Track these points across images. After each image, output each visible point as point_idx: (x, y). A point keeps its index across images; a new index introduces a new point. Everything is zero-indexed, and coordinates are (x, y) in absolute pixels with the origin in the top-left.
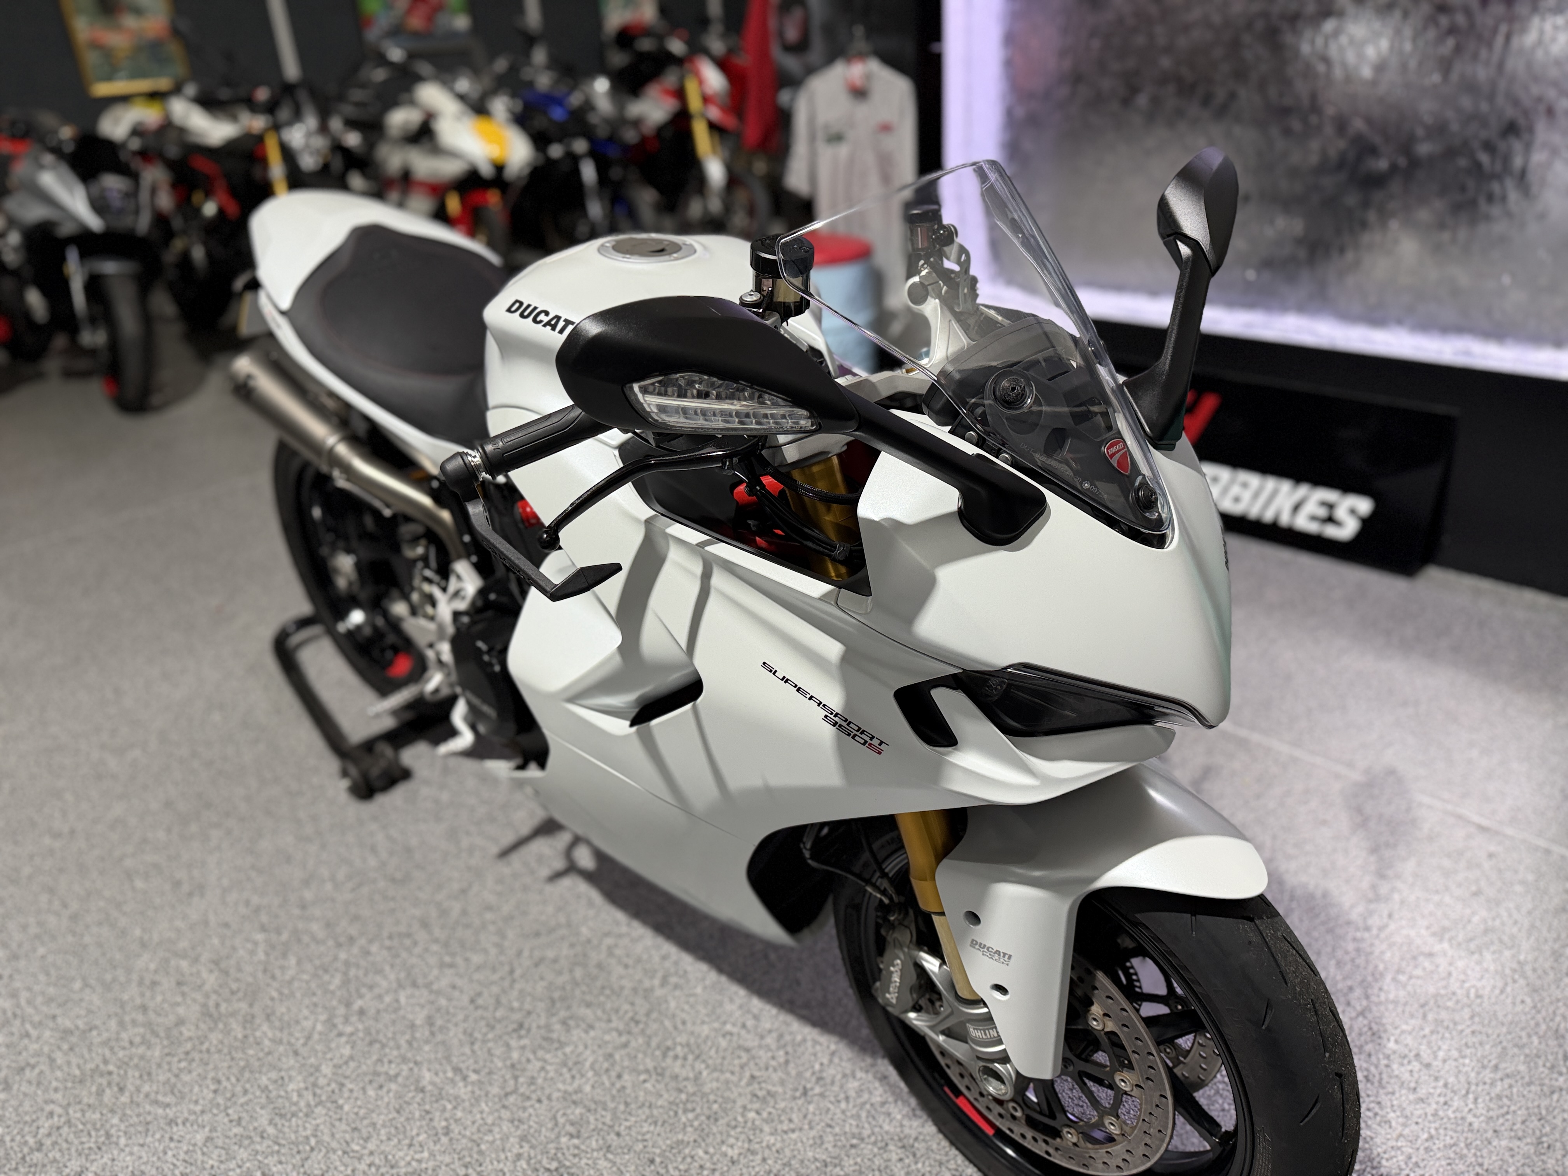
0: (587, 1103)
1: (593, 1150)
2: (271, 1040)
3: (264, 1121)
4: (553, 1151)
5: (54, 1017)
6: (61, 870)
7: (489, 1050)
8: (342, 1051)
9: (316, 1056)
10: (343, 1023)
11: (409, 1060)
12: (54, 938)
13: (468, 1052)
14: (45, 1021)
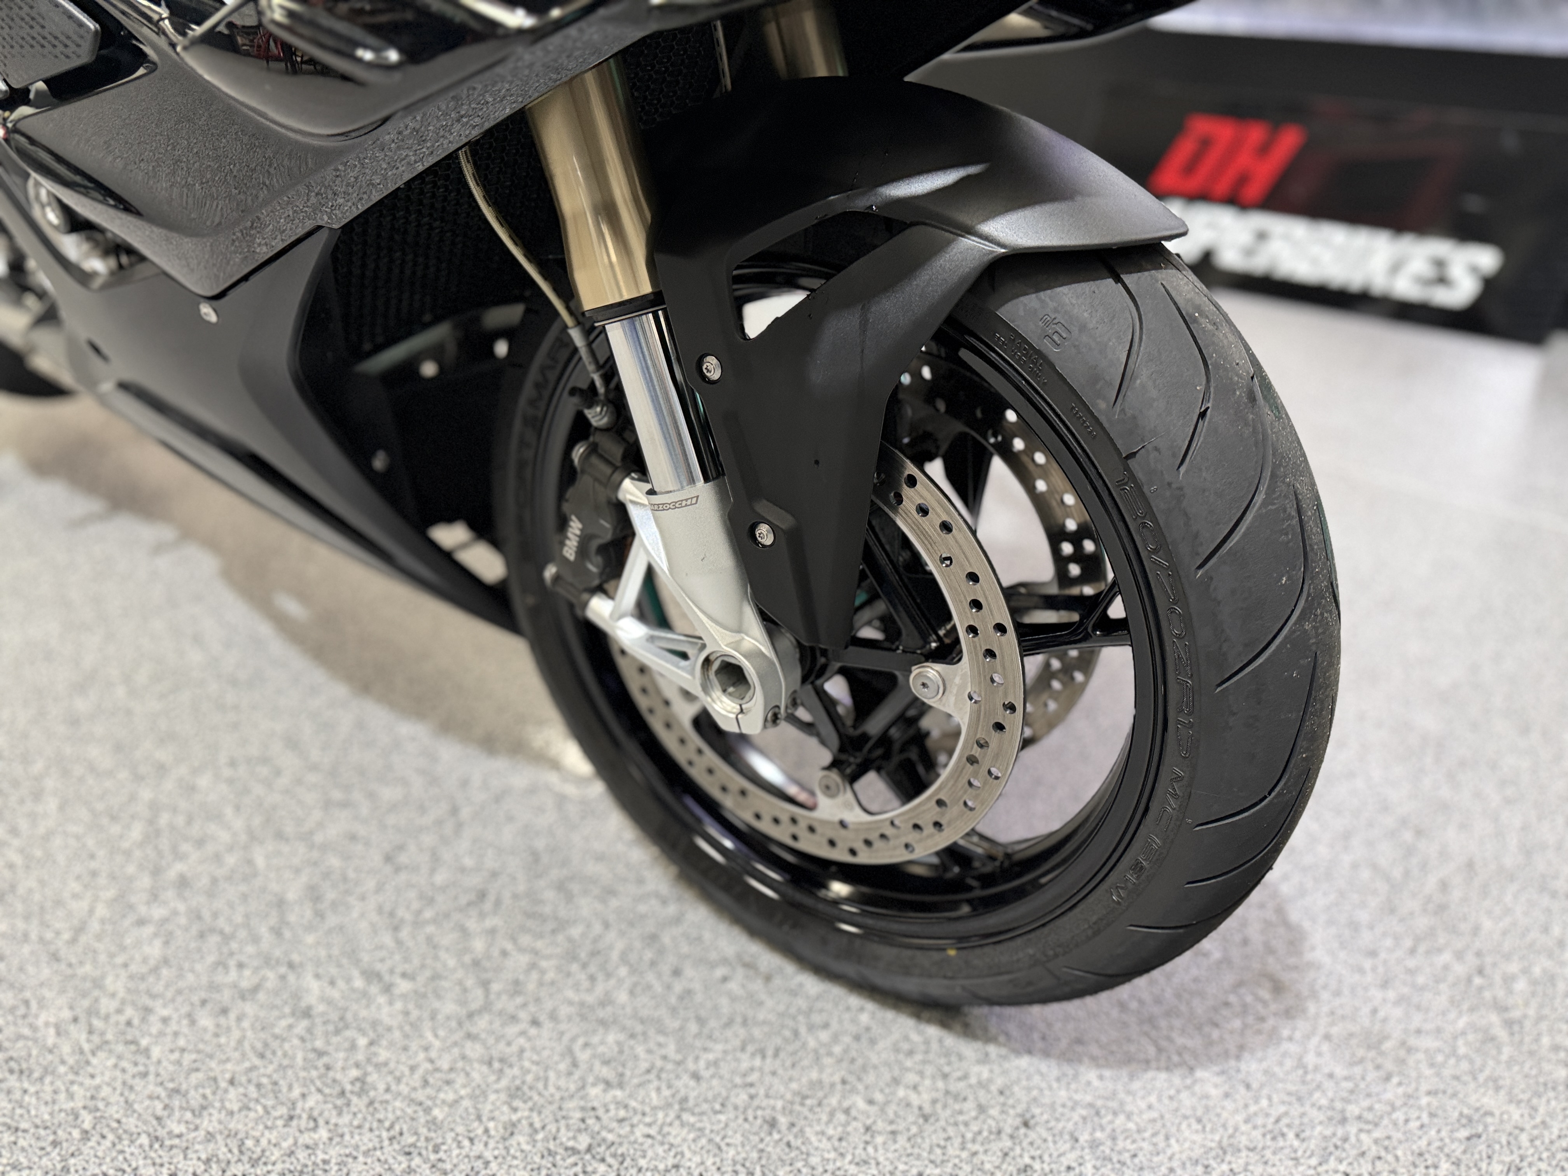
0: (628, 1023)
1: (654, 1109)
4: (578, 1115)
7: (429, 939)
8: (147, 949)
9: (95, 961)
10: (148, 903)
11: (278, 962)
13: (390, 943)
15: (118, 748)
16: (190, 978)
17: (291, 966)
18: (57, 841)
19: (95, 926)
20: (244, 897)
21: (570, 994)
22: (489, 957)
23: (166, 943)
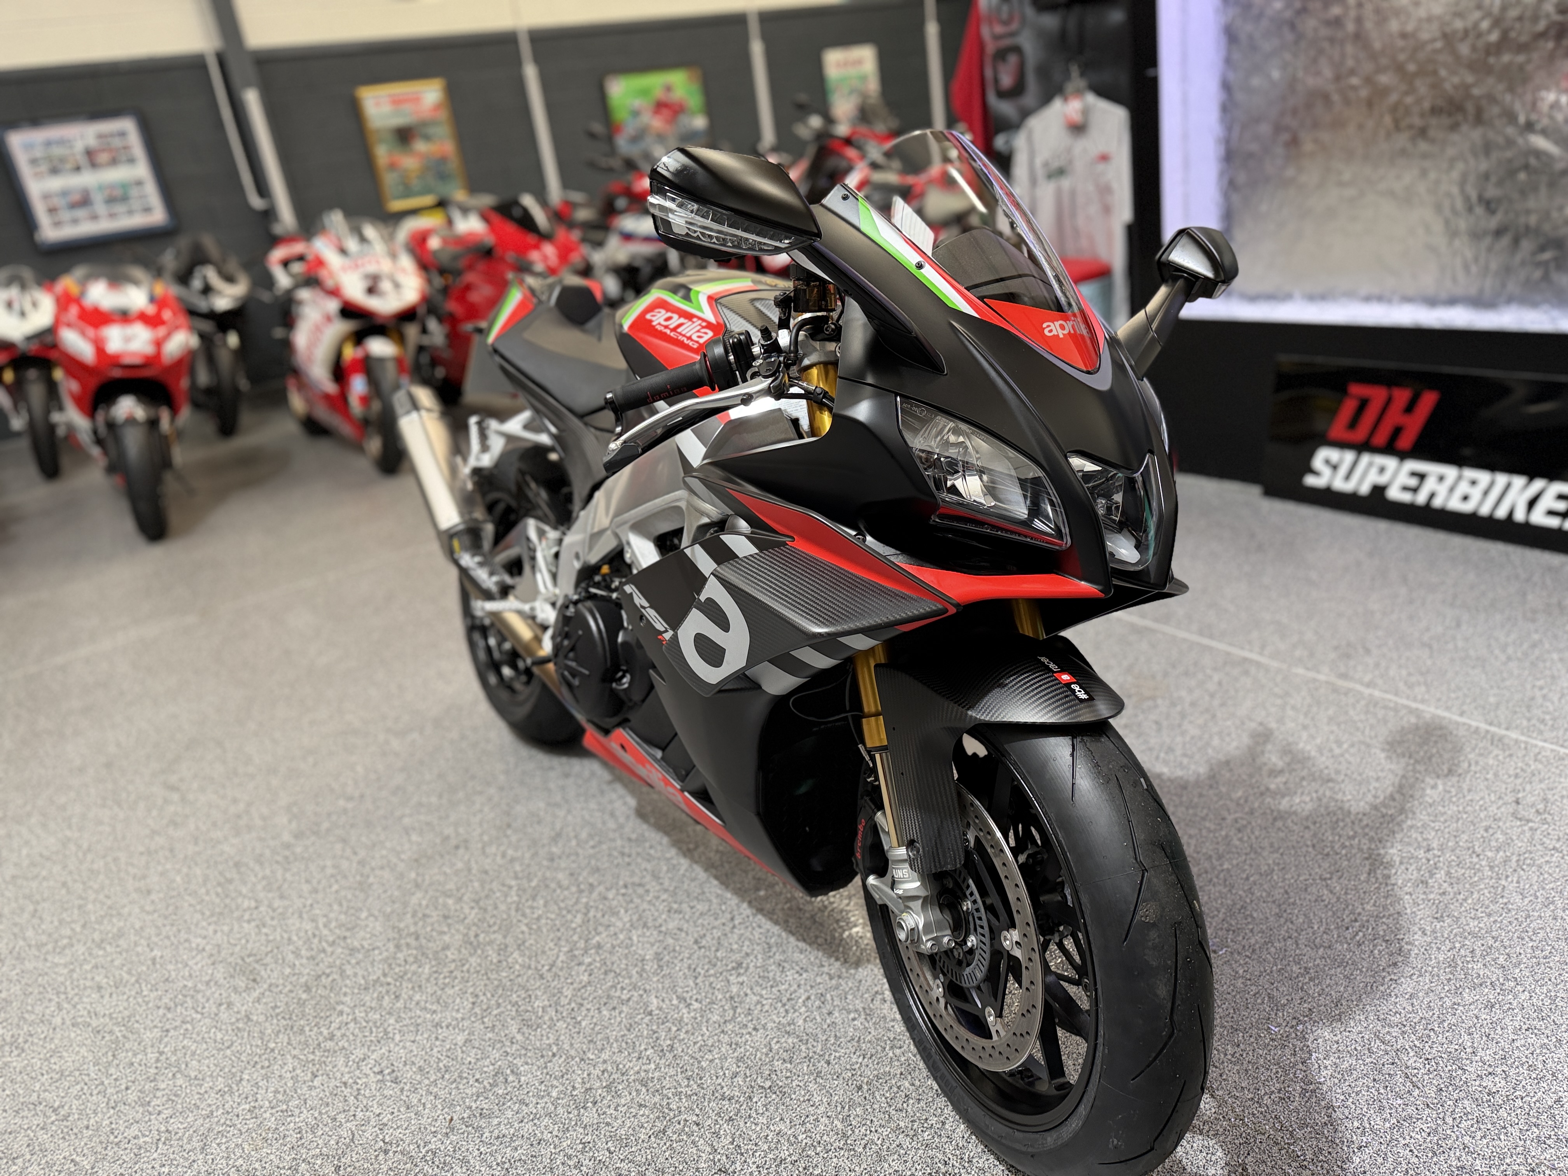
2: (521, 965)
3: (514, 1029)
5: (345, 938)
6: (352, 826)
7: (711, 984)
8: (582, 977)
9: (559, 980)
10: (583, 955)
11: (639, 988)
12: (345, 877)
13: (691, 983)
14: (337, 941)
15: (572, 875)
16: (600, 992)
17: (645, 991)
18: (543, 921)
19: (559, 964)
20: (626, 957)
21: (774, 1017)
22: (739, 996)
23: (590, 975)
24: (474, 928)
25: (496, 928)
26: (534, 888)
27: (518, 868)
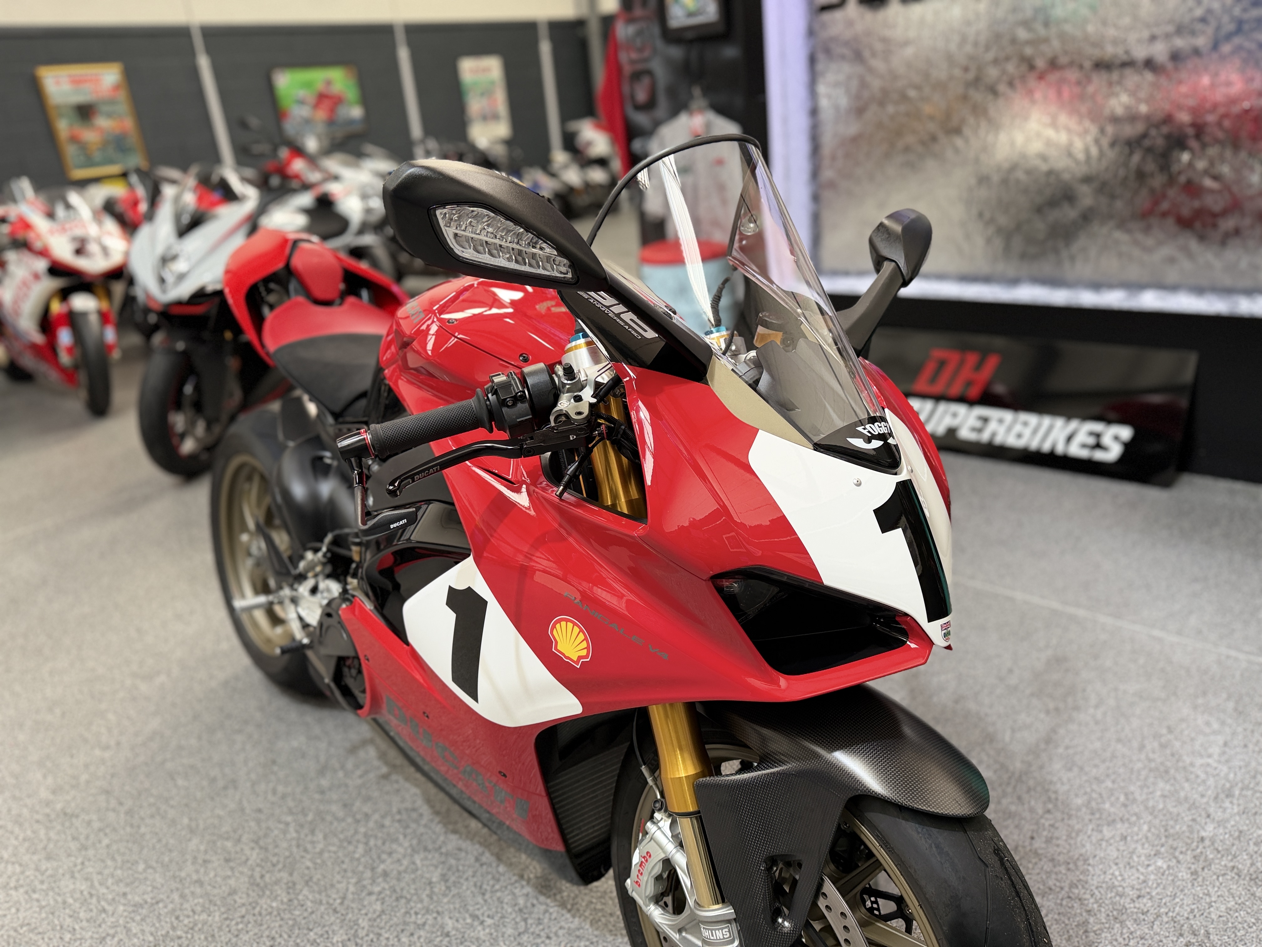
2: (312, 902)
5: (125, 894)
7: (499, 899)
8: (374, 907)
9: (353, 912)
10: (371, 884)
11: (433, 912)
12: (115, 830)
13: (481, 901)
14: (117, 898)
15: (345, 806)
16: (395, 919)
17: (438, 913)
18: (326, 855)
19: (350, 896)
20: (414, 880)
21: (563, 924)
22: (526, 907)
23: (383, 903)
24: (258, 869)
25: (280, 866)
26: (311, 823)
27: (291, 804)
